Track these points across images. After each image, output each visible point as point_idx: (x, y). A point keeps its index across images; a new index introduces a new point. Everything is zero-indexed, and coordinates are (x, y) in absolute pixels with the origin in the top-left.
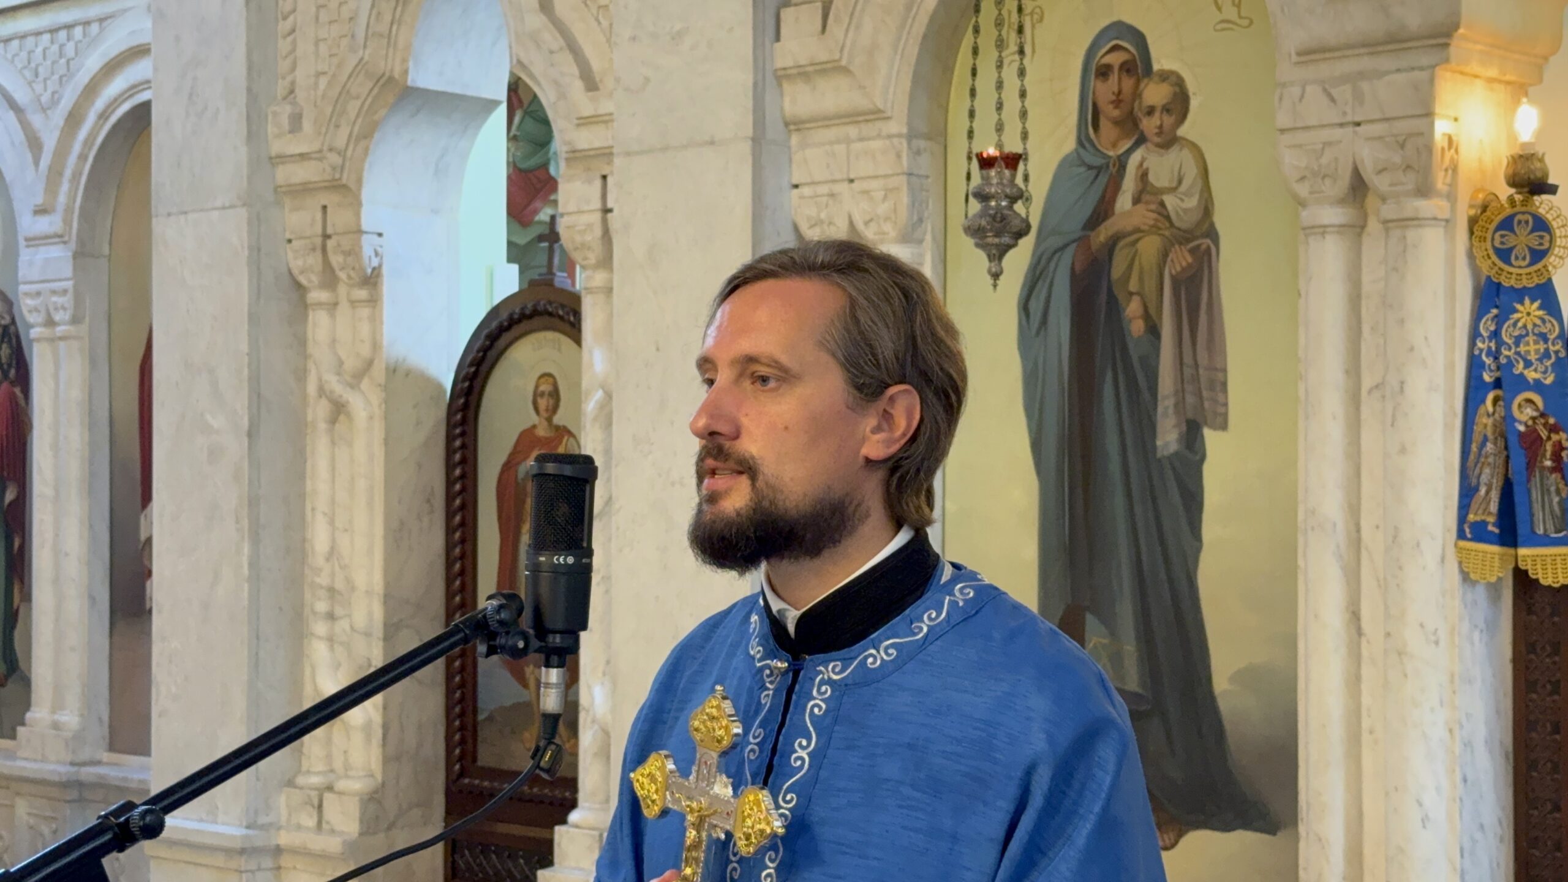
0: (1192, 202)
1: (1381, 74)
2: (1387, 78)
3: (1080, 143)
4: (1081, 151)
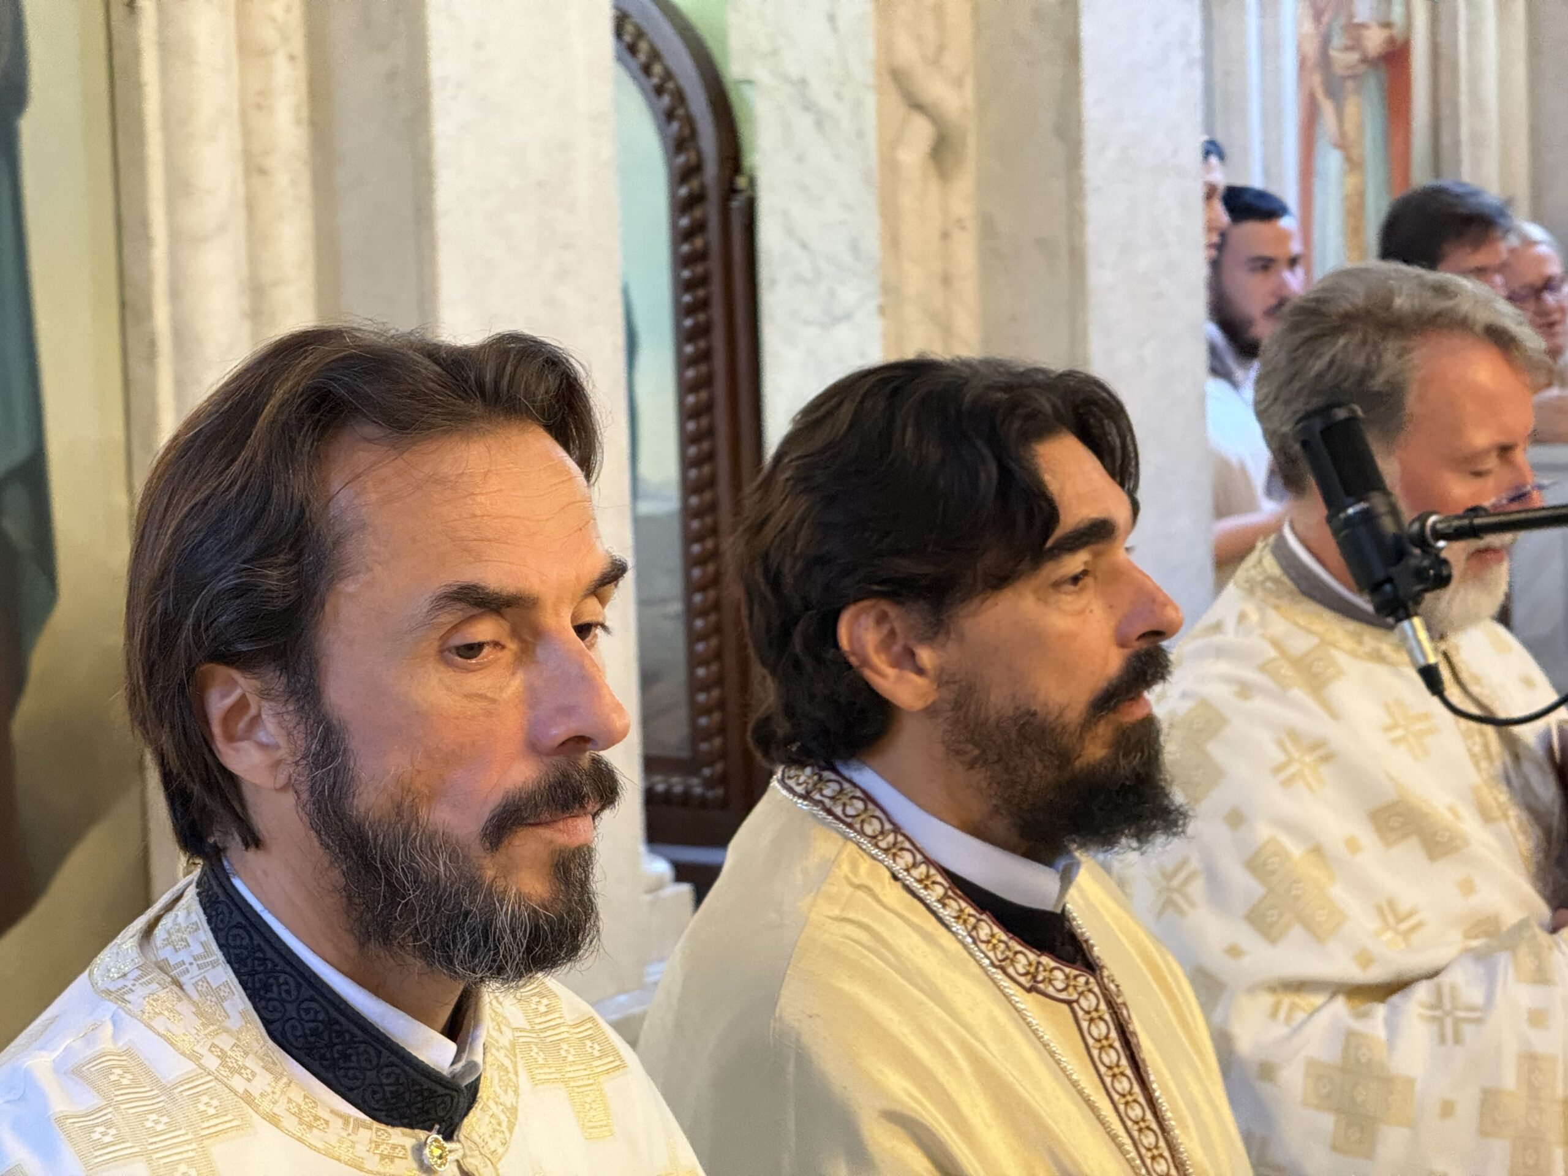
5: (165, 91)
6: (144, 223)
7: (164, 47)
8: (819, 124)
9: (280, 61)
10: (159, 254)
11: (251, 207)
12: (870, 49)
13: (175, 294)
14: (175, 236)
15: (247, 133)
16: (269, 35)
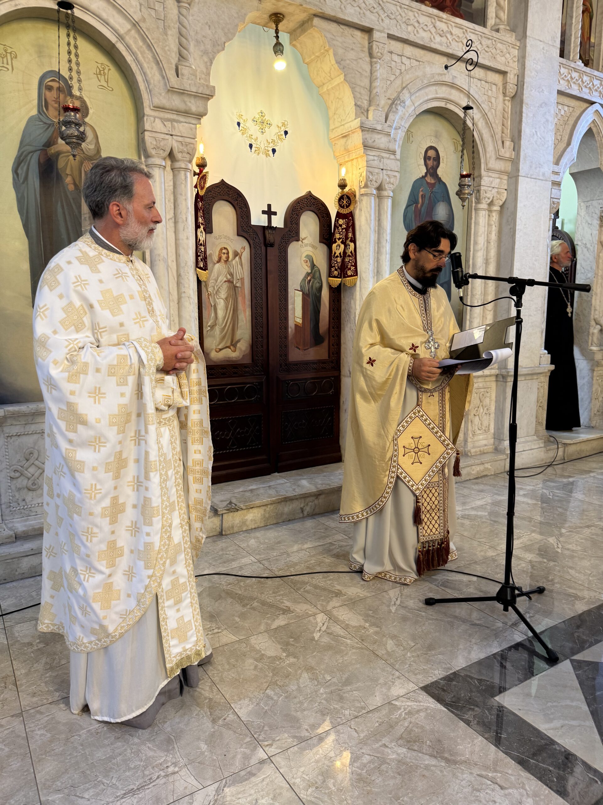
0: (92, 147)
1: (181, 122)
2: (182, 124)
3: (39, 111)
4: (39, 115)
5: (475, 230)
6: (470, 248)
7: (475, 223)
8: (588, 250)
9: (494, 226)
10: (471, 253)
11: (487, 248)
12: (597, 238)
13: (473, 259)
14: (474, 250)
15: (488, 237)
16: (493, 223)
